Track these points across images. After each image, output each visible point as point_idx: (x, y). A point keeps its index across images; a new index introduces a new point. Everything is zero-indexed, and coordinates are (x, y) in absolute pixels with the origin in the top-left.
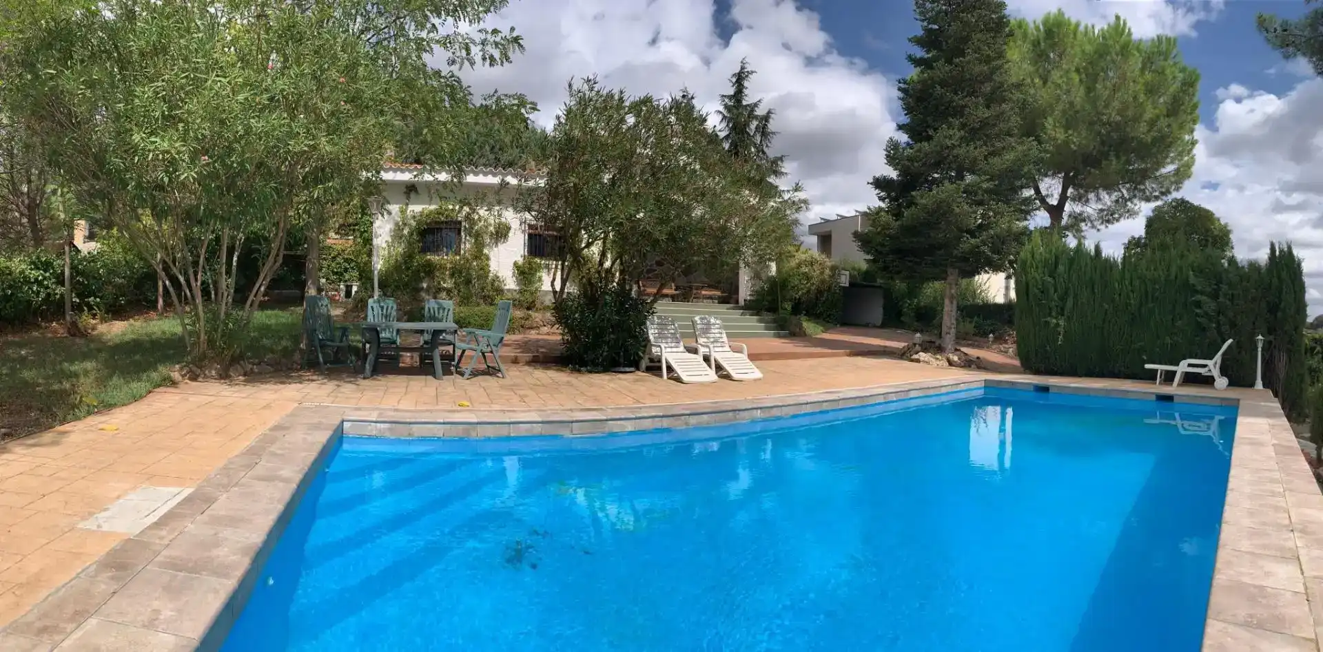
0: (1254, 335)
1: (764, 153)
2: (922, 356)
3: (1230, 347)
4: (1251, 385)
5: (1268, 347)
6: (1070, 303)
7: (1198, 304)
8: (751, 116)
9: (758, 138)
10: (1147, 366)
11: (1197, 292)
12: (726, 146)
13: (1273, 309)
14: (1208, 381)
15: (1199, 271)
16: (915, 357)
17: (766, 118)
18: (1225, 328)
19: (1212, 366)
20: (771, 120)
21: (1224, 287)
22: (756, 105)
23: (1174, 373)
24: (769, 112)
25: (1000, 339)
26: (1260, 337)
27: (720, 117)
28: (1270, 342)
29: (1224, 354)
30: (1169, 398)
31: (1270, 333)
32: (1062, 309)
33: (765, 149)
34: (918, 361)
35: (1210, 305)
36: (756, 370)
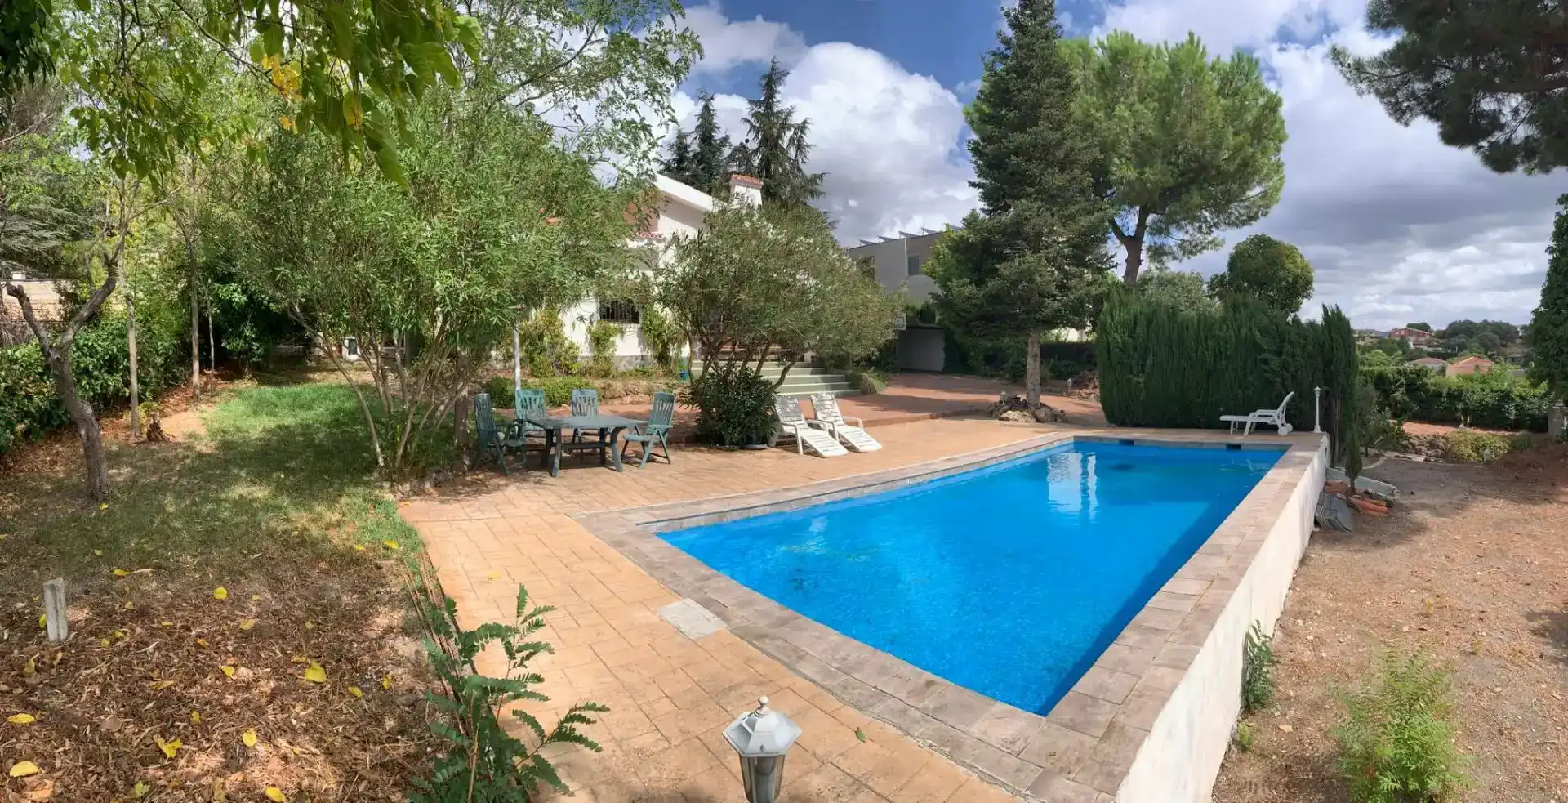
0: (1312, 386)
1: (799, 169)
2: (1011, 414)
3: (1292, 399)
4: (1312, 429)
5: (1325, 396)
6: (1149, 362)
7: (1266, 362)
8: (785, 126)
9: (792, 153)
10: (1224, 418)
11: (1264, 351)
12: (756, 161)
13: (1328, 363)
14: (1274, 429)
15: (1264, 331)
16: (1005, 415)
17: (802, 127)
18: (1289, 382)
19: (1276, 416)
20: (807, 131)
21: (1287, 348)
22: (790, 113)
23: (1245, 423)
24: (805, 122)
25: (1080, 384)
26: (1318, 389)
27: (748, 127)
28: (1327, 392)
29: (1288, 404)
30: (1237, 447)
31: (1326, 384)
32: (1143, 366)
33: (801, 166)
34: (1007, 419)
35: (1275, 363)
36: (874, 442)
